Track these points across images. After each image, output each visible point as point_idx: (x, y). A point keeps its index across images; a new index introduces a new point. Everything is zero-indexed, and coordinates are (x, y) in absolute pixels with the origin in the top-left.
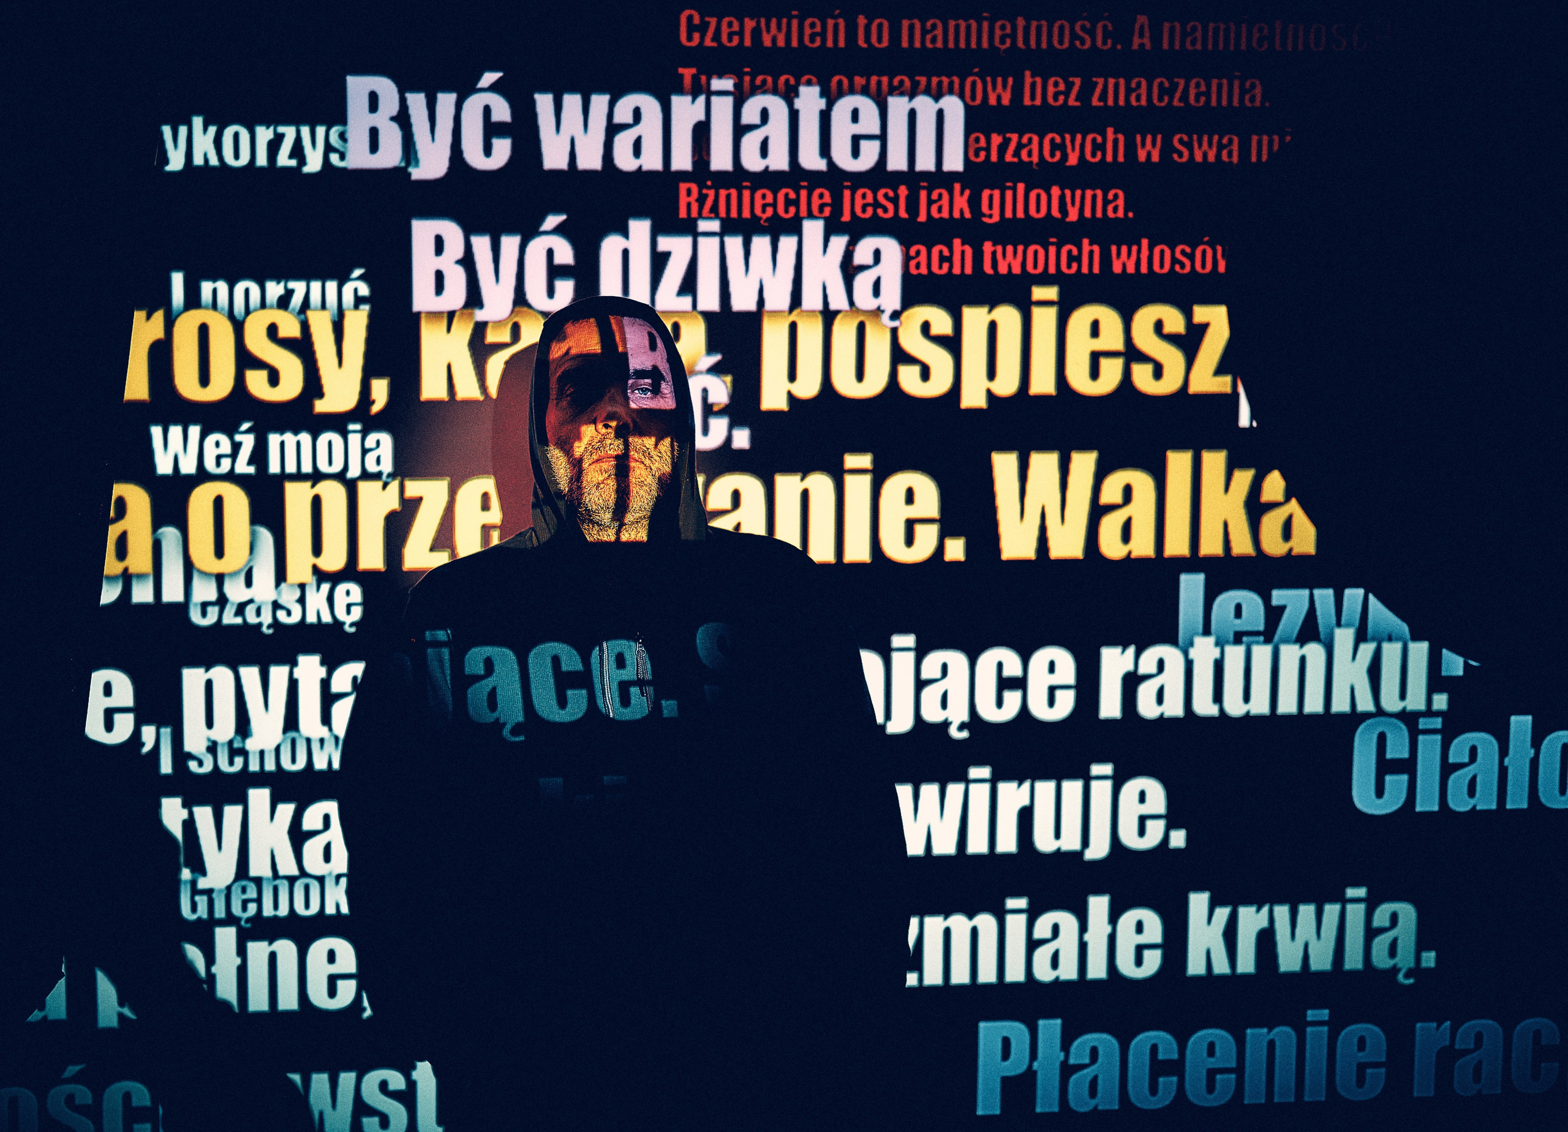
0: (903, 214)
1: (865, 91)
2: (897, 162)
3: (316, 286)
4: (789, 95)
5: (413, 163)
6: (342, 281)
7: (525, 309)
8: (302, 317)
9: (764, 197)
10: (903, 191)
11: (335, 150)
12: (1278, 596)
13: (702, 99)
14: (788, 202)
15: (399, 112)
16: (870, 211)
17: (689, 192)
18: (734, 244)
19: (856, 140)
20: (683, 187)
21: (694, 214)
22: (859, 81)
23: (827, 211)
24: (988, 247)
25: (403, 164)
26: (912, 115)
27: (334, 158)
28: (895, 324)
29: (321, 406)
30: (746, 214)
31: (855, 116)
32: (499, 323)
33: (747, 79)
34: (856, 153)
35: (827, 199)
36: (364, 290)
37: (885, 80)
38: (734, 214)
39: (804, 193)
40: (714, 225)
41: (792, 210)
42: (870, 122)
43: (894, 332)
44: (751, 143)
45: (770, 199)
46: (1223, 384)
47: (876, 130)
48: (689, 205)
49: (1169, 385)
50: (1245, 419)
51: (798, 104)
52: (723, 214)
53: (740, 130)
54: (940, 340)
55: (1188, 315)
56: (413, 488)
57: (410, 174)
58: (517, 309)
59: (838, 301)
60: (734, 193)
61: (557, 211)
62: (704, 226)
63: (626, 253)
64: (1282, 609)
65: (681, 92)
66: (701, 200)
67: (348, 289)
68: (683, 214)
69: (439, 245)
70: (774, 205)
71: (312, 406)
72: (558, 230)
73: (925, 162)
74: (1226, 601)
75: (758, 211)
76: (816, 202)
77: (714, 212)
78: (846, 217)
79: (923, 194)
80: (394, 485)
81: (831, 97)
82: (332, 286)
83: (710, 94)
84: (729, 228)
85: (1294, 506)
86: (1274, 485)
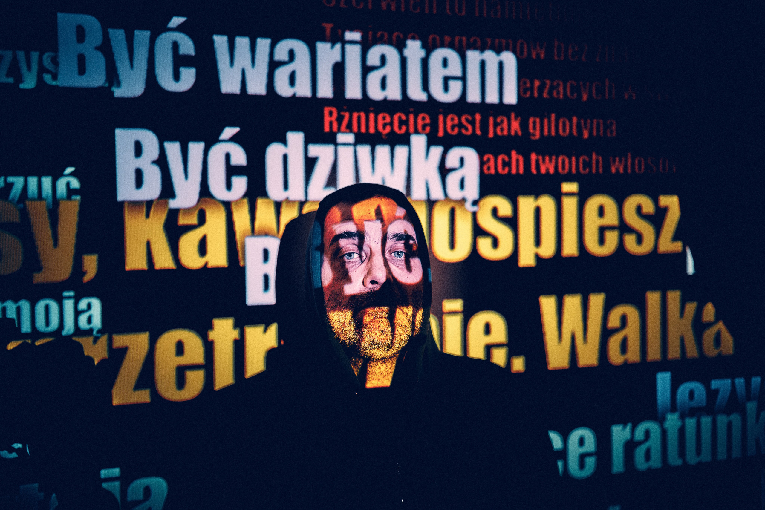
0: (478, 132)
1: (451, 46)
2: (474, 97)
3: (33, 181)
4: (400, 47)
5: (115, 84)
6: (56, 176)
7: (209, 199)
8: (22, 206)
9: (384, 118)
10: (478, 117)
11: (48, 72)
12: (715, 384)
13: (338, 46)
14: (402, 123)
15: (103, 43)
16: (456, 131)
17: (331, 114)
18: (364, 151)
19: (446, 80)
20: (327, 110)
21: (335, 129)
22: (447, 39)
23: (428, 129)
24: (533, 156)
25: (107, 85)
26: (483, 64)
27: (47, 78)
28: (474, 209)
29: (38, 278)
30: (372, 130)
31: (445, 63)
32: (188, 211)
33: (370, 33)
34: (446, 88)
35: (428, 121)
36: (75, 184)
37: (464, 39)
38: (363, 130)
39: (412, 117)
40: (350, 138)
41: (404, 129)
42: (455, 69)
43: (474, 215)
44: (374, 78)
45: (388, 119)
46: (678, 246)
47: (459, 73)
48: (331, 123)
49: (646, 247)
50: (691, 269)
51: (407, 52)
52: (355, 128)
53: (366, 70)
54: (504, 220)
55: (656, 202)
56: (120, 340)
57: (113, 93)
58: (202, 199)
59: (437, 193)
60: (363, 115)
61: (232, 125)
62: (342, 138)
63: (285, 157)
64: (717, 391)
65: (324, 39)
66: (340, 119)
67: (61, 184)
68: (327, 129)
69: (138, 149)
70: (391, 124)
71: (31, 278)
72: (234, 139)
73: (492, 98)
74: (685, 388)
75: (380, 128)
76: (420, 123)
77: (349, 129)
78: (441, 134)
79: (491, 120)
80: (104, 339)
81: (429, 48)
82: (47, 181)
83: (344, 42)
84: (360, 139)
85: (720, 325)
86: (709, 311)
